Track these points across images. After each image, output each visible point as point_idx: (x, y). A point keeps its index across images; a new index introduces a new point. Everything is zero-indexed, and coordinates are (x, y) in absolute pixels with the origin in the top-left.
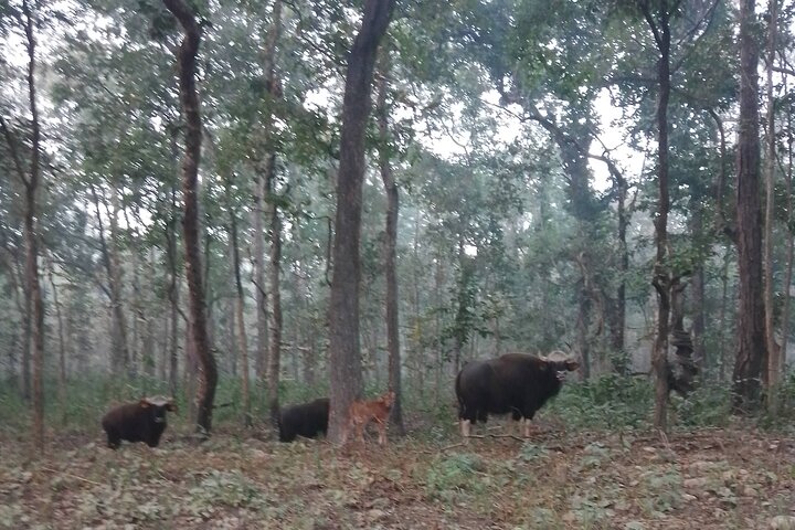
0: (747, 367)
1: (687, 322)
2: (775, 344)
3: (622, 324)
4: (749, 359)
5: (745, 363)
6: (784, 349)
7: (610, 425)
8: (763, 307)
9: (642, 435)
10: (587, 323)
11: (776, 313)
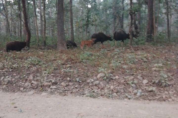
0: (150, 32)
1: (137, 22)
3: (123, 23)
6: (158, 28)
9: (127, 47)
10: (115, 23)
11: (156, 20)
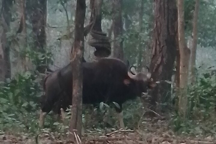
0: (161, 69)
1: (106, 23)
2: (186, 48)
3: (44, 23)
4: (162, 61)
5: (159, 66)
6: (195, 52)
7: (27, 127)
8: (176, 11)
9: (59, 138)
10: (9, 20)
11: (188, 17)
